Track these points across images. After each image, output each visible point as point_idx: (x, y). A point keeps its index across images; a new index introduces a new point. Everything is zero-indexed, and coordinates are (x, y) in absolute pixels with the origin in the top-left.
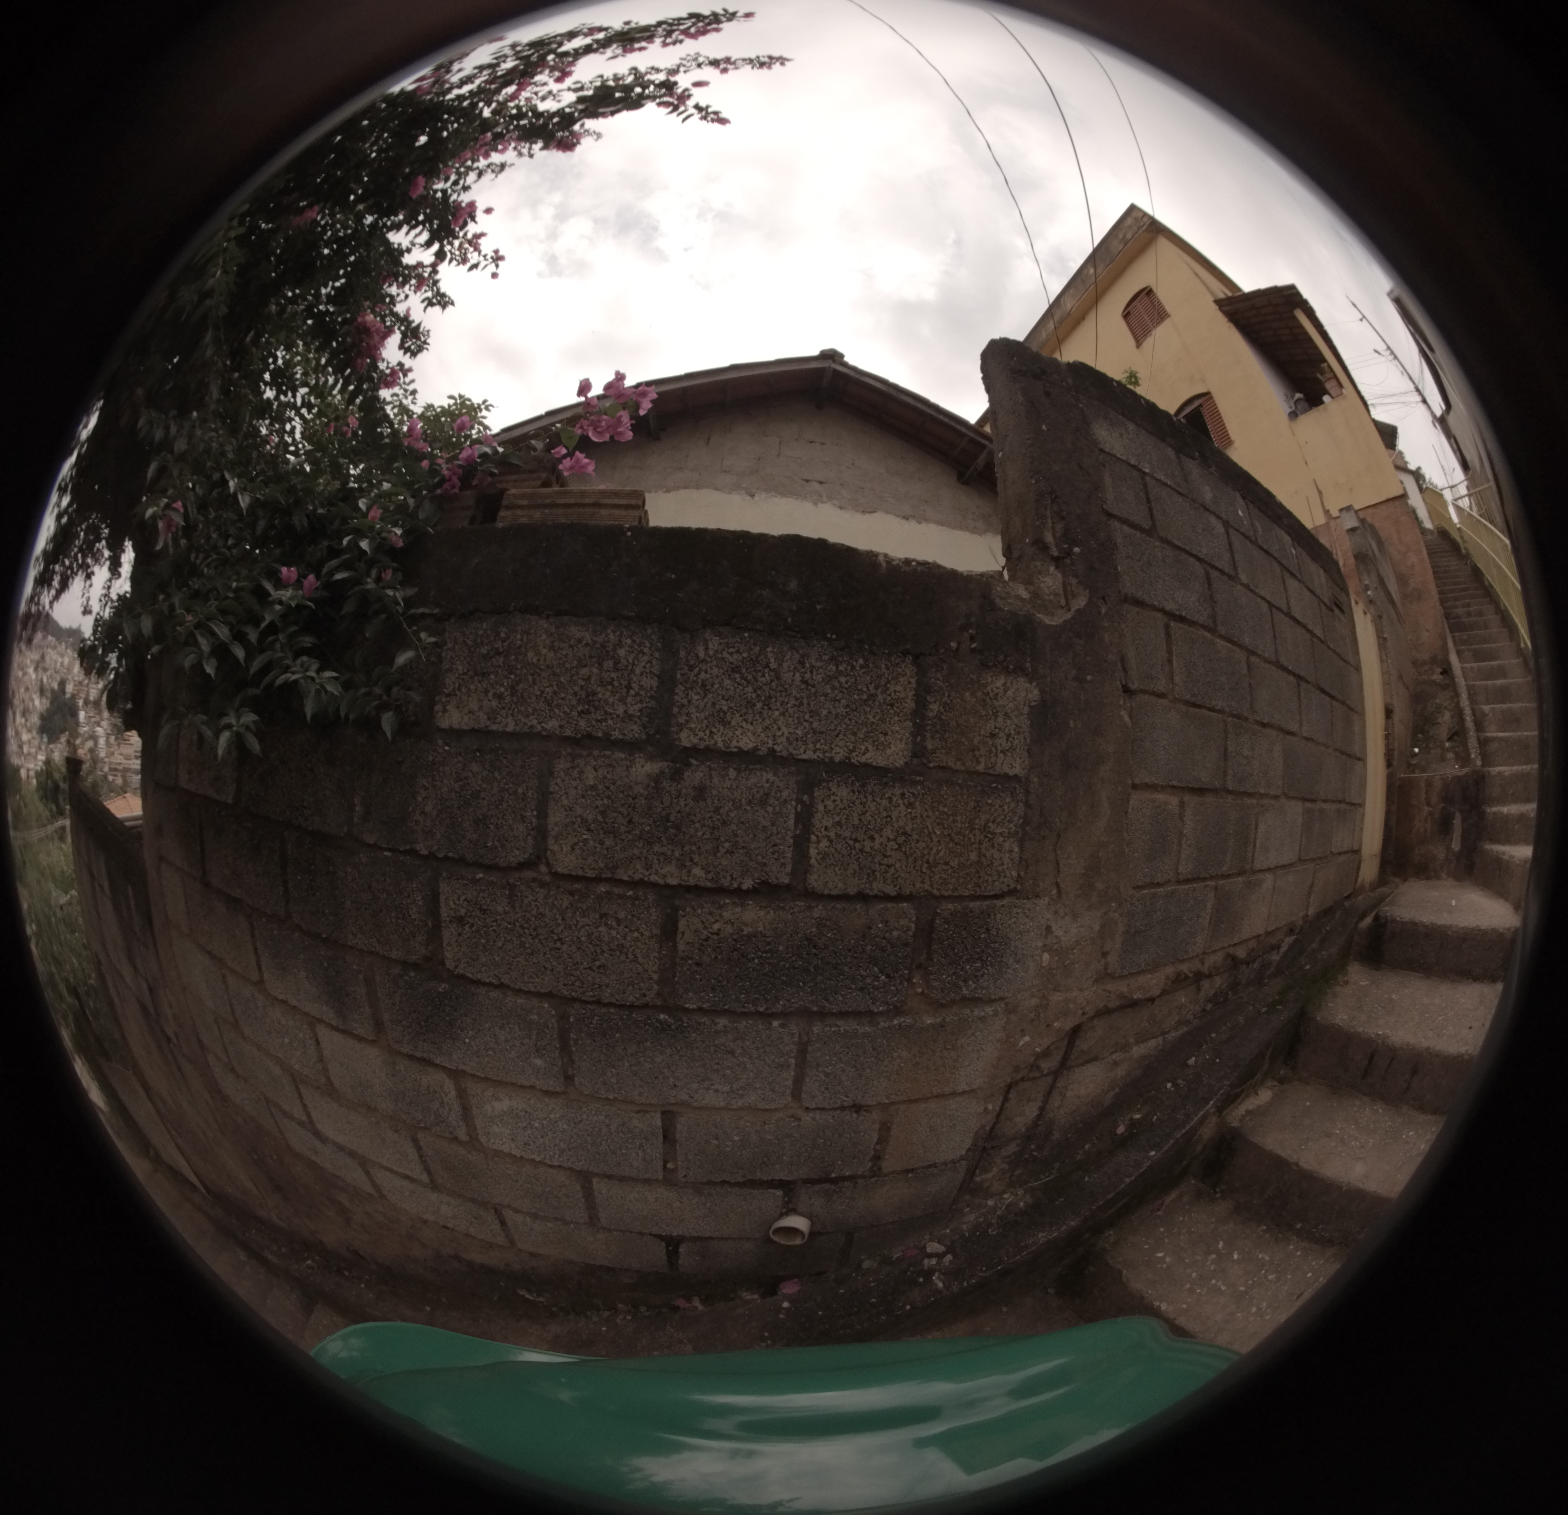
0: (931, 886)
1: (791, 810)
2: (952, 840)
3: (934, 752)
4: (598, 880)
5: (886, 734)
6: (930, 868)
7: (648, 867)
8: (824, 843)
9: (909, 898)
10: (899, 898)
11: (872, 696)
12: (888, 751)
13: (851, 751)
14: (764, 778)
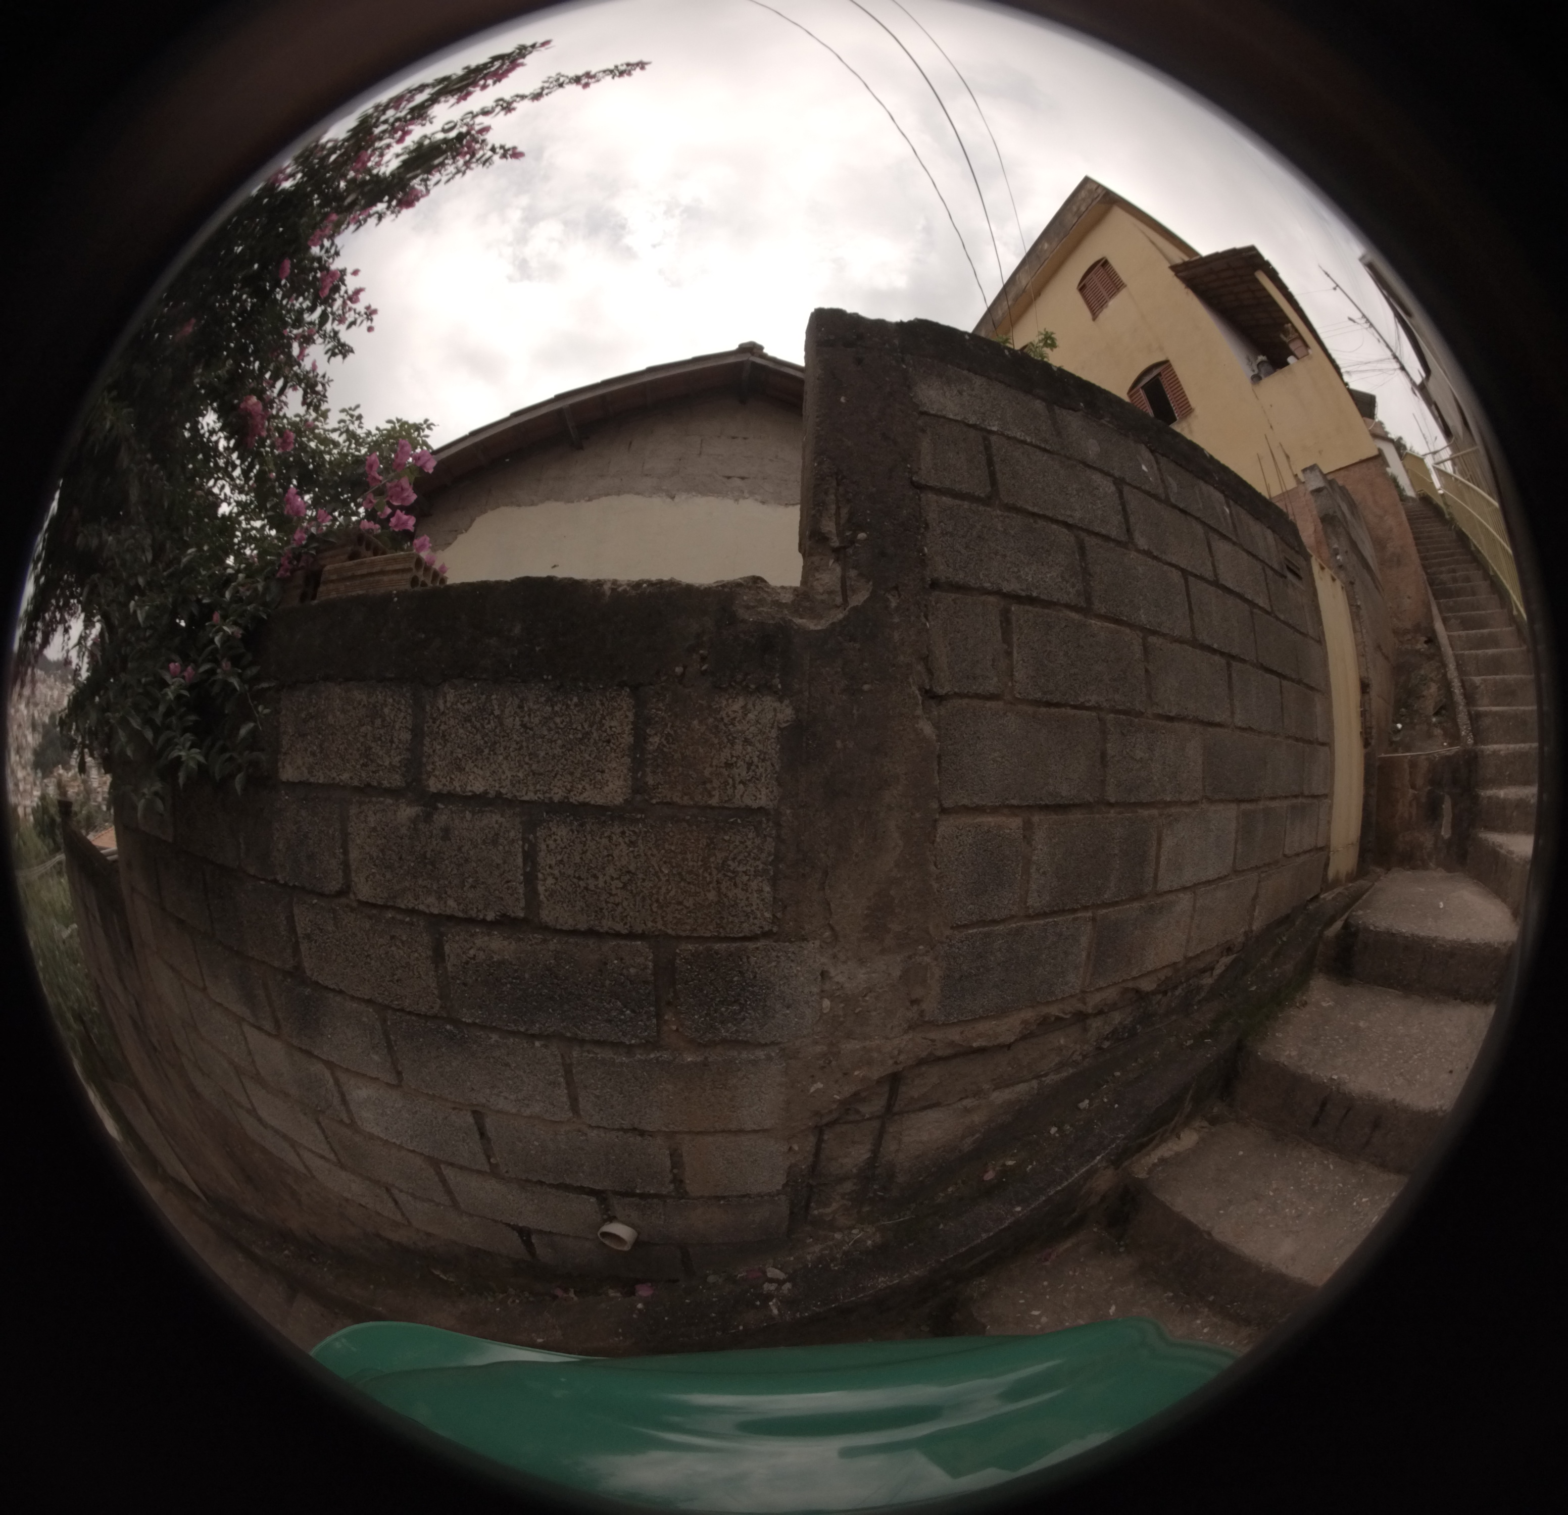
0: (665, 924)
1: (518, 847)
2: (683, 879)
3: (655, 787)
4: (385, 907)
5: (603, 772)
6: (661, 907)
7: (417, 898)
8: (550, 881)
9: (642, 936)
10: (631, 936)
11: (587, 735)
12: (606, 789)
13: (570, 791)
14: (493, 819)
